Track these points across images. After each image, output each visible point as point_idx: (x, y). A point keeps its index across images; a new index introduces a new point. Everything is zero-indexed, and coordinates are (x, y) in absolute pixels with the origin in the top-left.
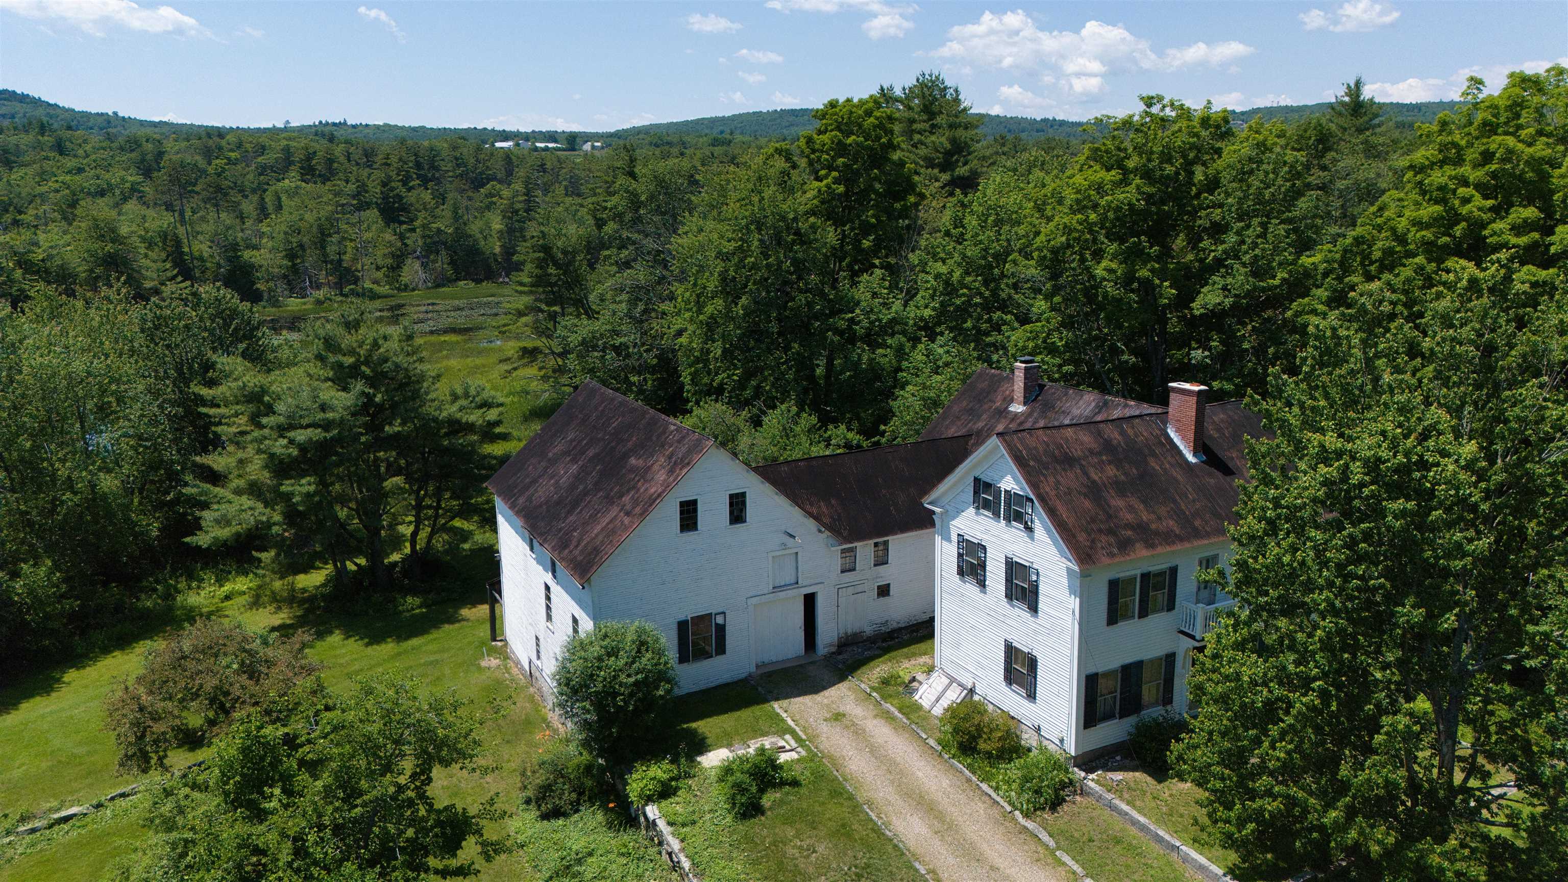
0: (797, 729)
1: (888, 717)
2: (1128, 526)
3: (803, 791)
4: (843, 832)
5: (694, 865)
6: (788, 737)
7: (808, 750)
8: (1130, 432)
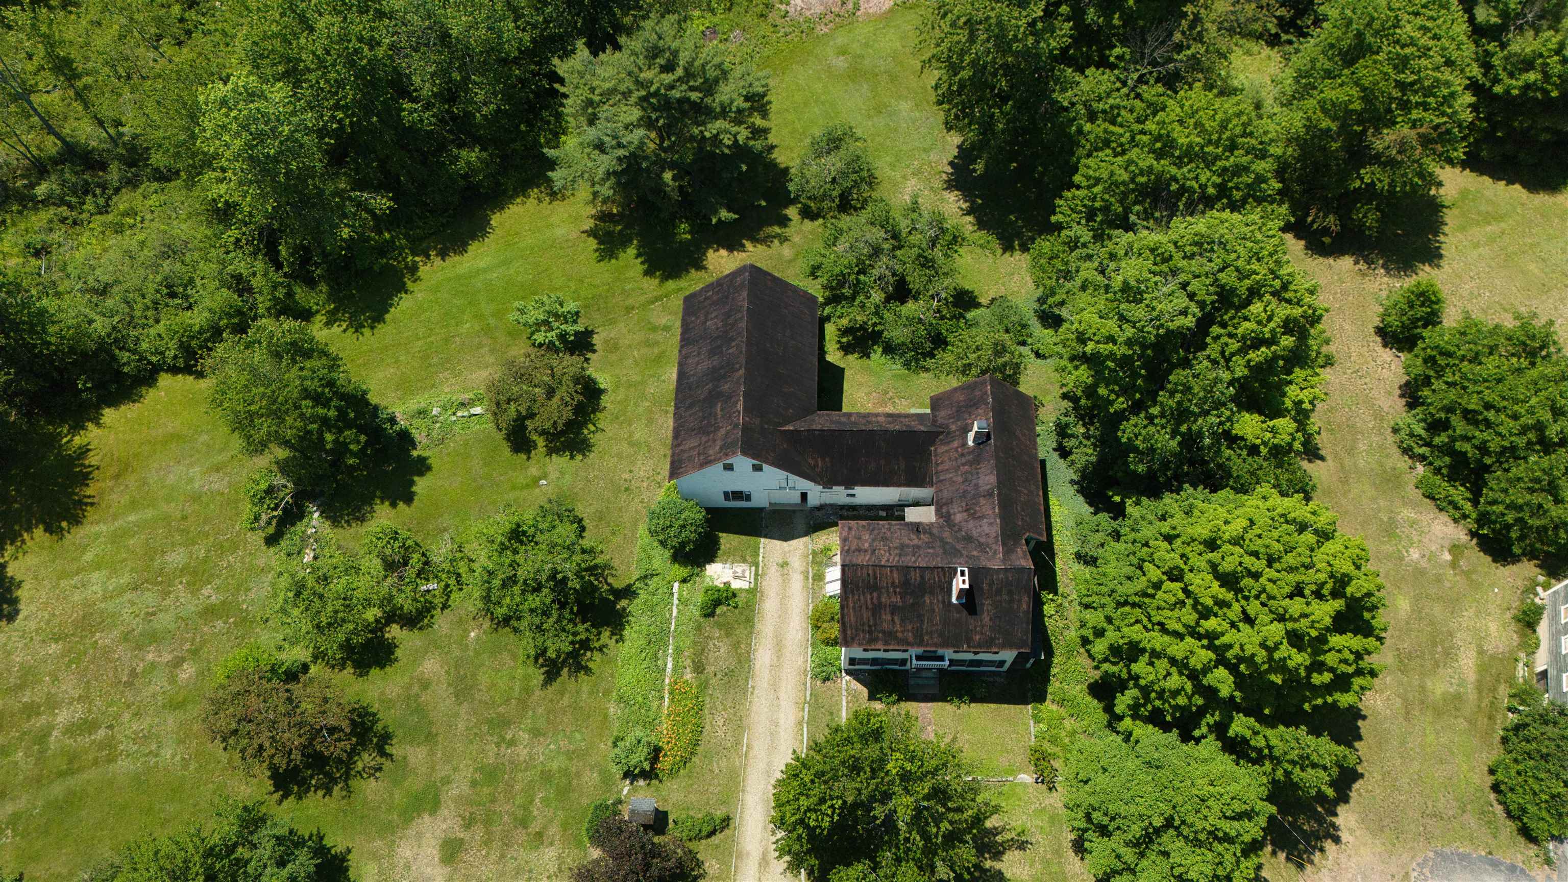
0: (761, 564)
1: (807, 578)
2: (884, 632)
3: (737, 611)
4: (736, 645)
5: (675, 631)
6: (753, 568)
7: (756, 584)
8: (928, 577)
